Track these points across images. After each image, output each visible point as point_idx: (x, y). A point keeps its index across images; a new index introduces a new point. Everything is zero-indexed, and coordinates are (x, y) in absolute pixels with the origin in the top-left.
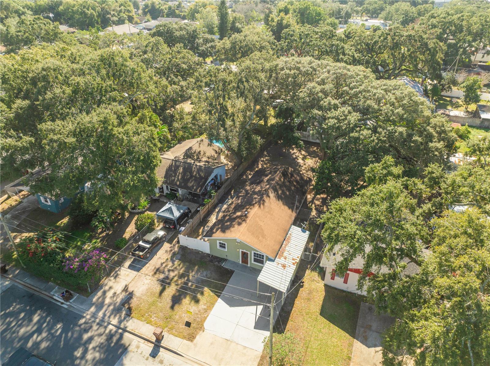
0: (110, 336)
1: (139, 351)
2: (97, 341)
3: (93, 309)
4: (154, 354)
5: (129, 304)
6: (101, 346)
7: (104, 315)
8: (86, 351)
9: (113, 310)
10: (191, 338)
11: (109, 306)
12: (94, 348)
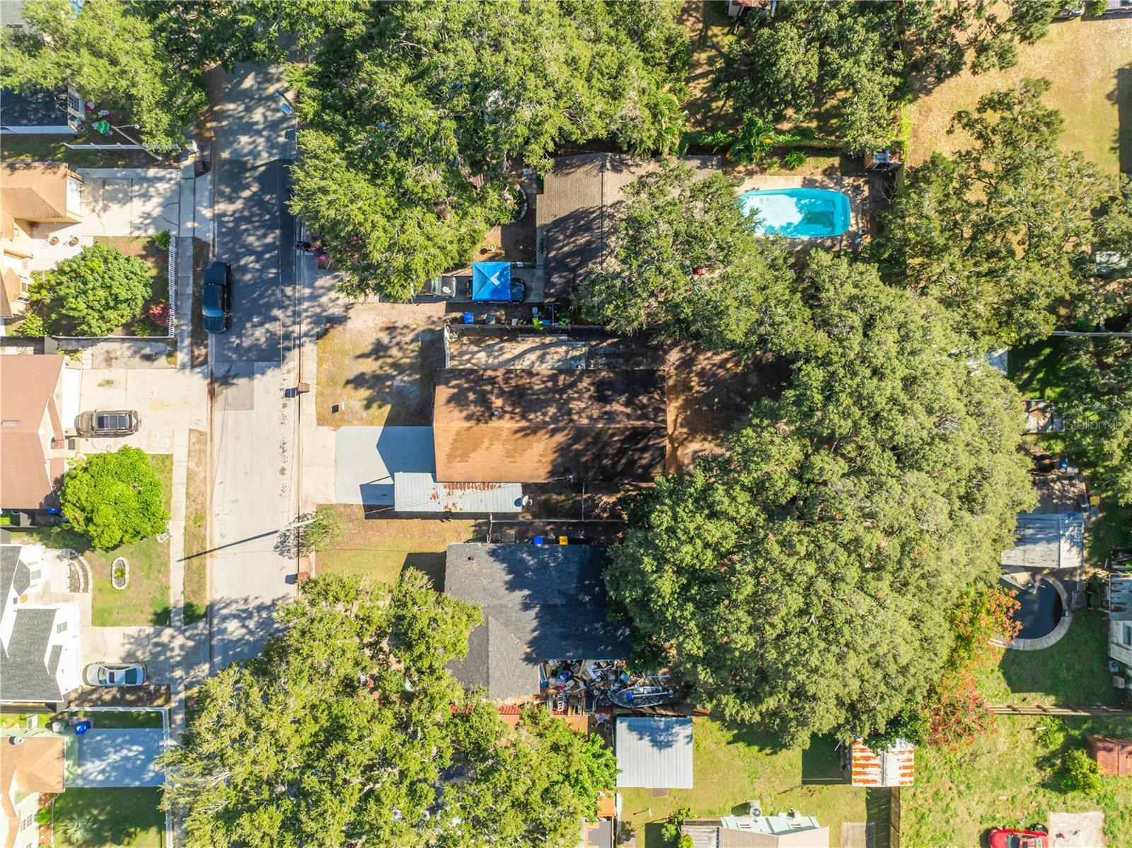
0: (287, 337)
1: (286, 376)
2: (276, 327)
3: (307, 291)
4: (289, 393)
5: (332, 327)
6: (273, 334)
7: (306, 310)
8: (261, 324)
9: (318, 315)
10: (321, 421)
11: (319, 306)
12: (268, 331)
